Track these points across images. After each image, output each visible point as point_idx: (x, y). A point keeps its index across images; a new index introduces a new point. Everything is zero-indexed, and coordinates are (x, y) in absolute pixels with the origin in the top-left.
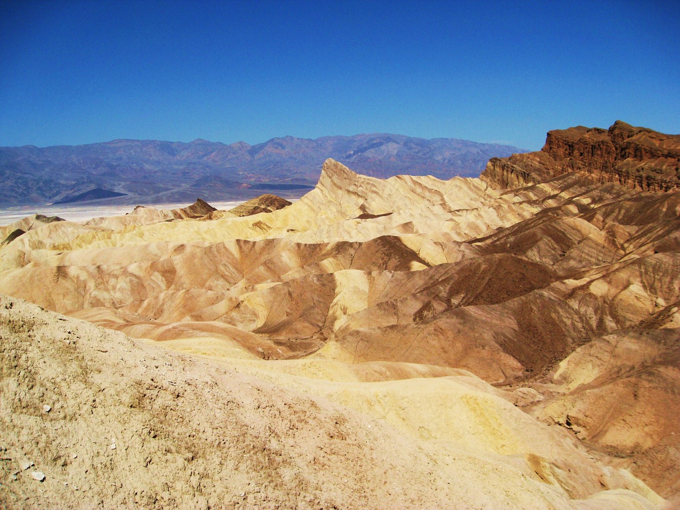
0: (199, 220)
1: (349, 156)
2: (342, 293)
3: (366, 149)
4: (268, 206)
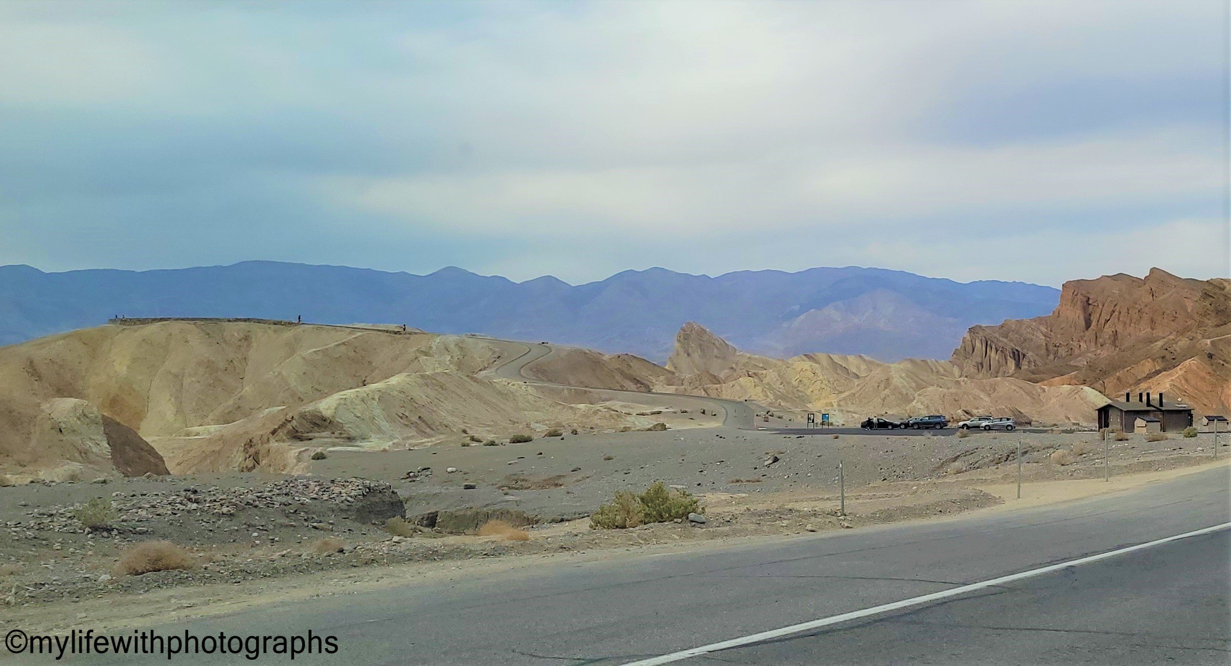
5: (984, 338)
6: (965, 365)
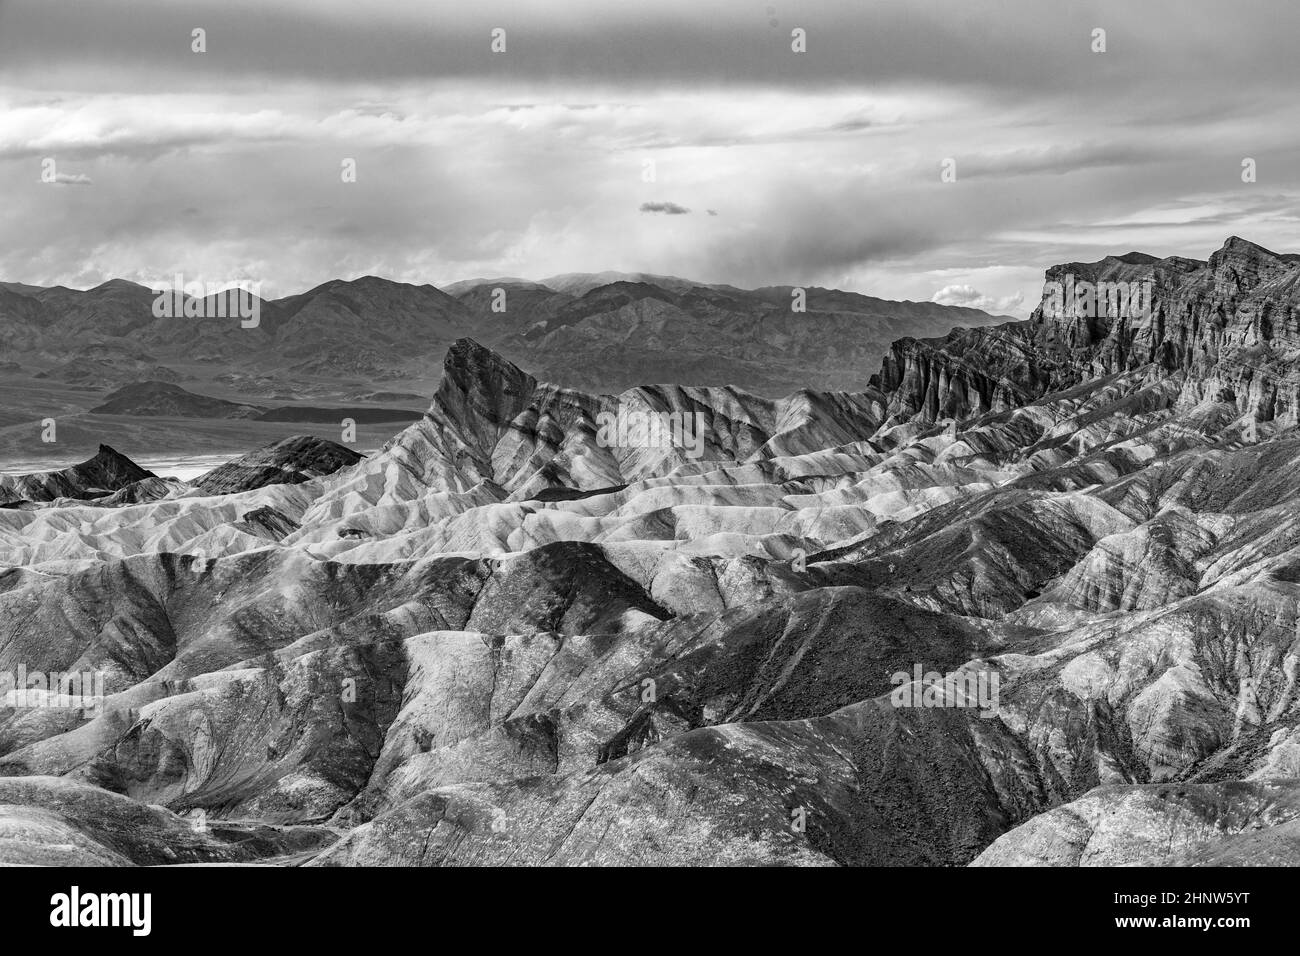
0: (98, 505)
1: (536, 335)
2: (421, 696)
3: (582, 314)
4: (304, 467)
5: (920, 357)
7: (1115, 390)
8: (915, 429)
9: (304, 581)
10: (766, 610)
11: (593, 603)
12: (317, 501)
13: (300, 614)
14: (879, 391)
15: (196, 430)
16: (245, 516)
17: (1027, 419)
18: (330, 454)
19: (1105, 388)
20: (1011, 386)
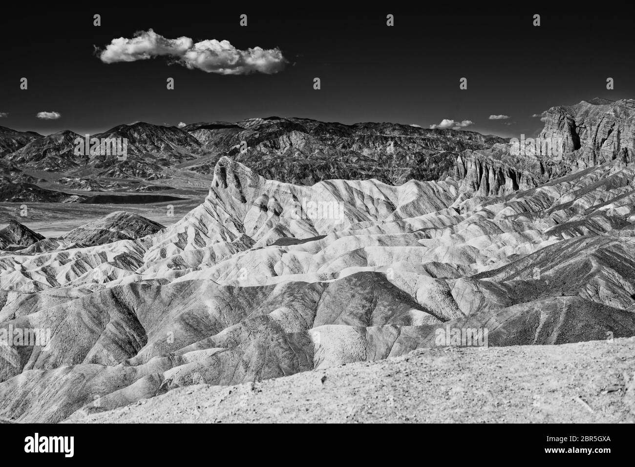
2: (324, 362)
3: (259, 140)
5: (477, 161)
6: (459, 185)
7: (595, 176)
8: (478, 200)
9: (216, 297)
10: (525, 310)
11: (388, 305)
12: (151, 249)
13: (217, 316)
14: (453, 180)
15: (48, 210)
16: (114, 258)
17: (544, 194)
18: (137, 222)
19: (588, 175)
20: (531, 175)
